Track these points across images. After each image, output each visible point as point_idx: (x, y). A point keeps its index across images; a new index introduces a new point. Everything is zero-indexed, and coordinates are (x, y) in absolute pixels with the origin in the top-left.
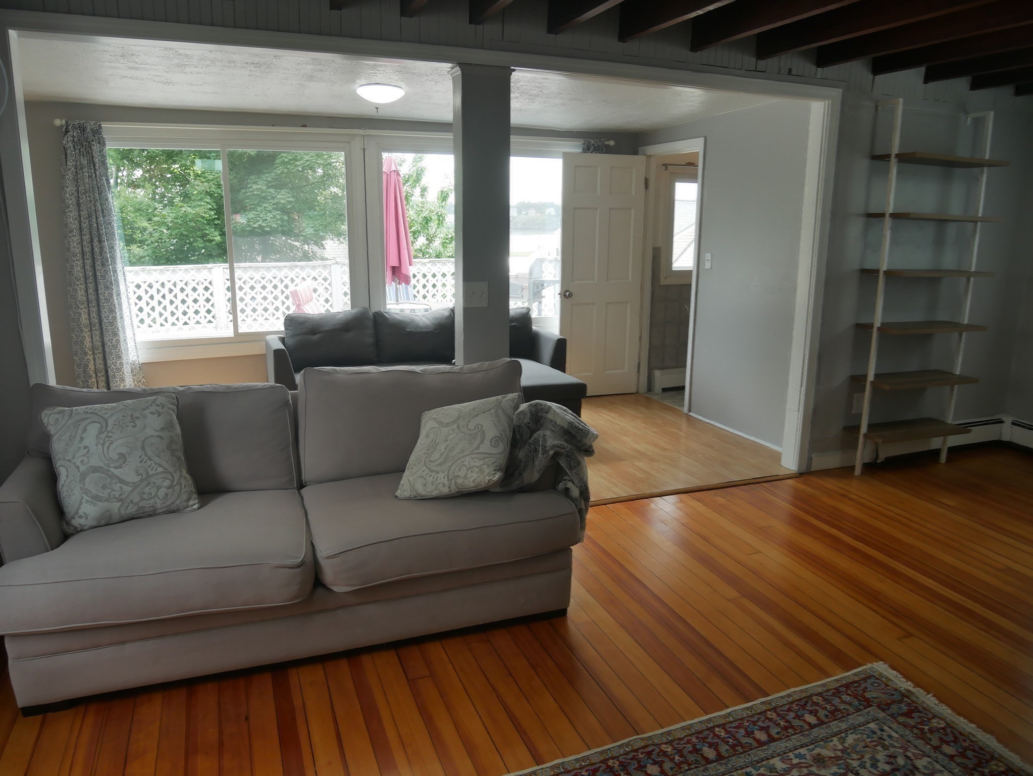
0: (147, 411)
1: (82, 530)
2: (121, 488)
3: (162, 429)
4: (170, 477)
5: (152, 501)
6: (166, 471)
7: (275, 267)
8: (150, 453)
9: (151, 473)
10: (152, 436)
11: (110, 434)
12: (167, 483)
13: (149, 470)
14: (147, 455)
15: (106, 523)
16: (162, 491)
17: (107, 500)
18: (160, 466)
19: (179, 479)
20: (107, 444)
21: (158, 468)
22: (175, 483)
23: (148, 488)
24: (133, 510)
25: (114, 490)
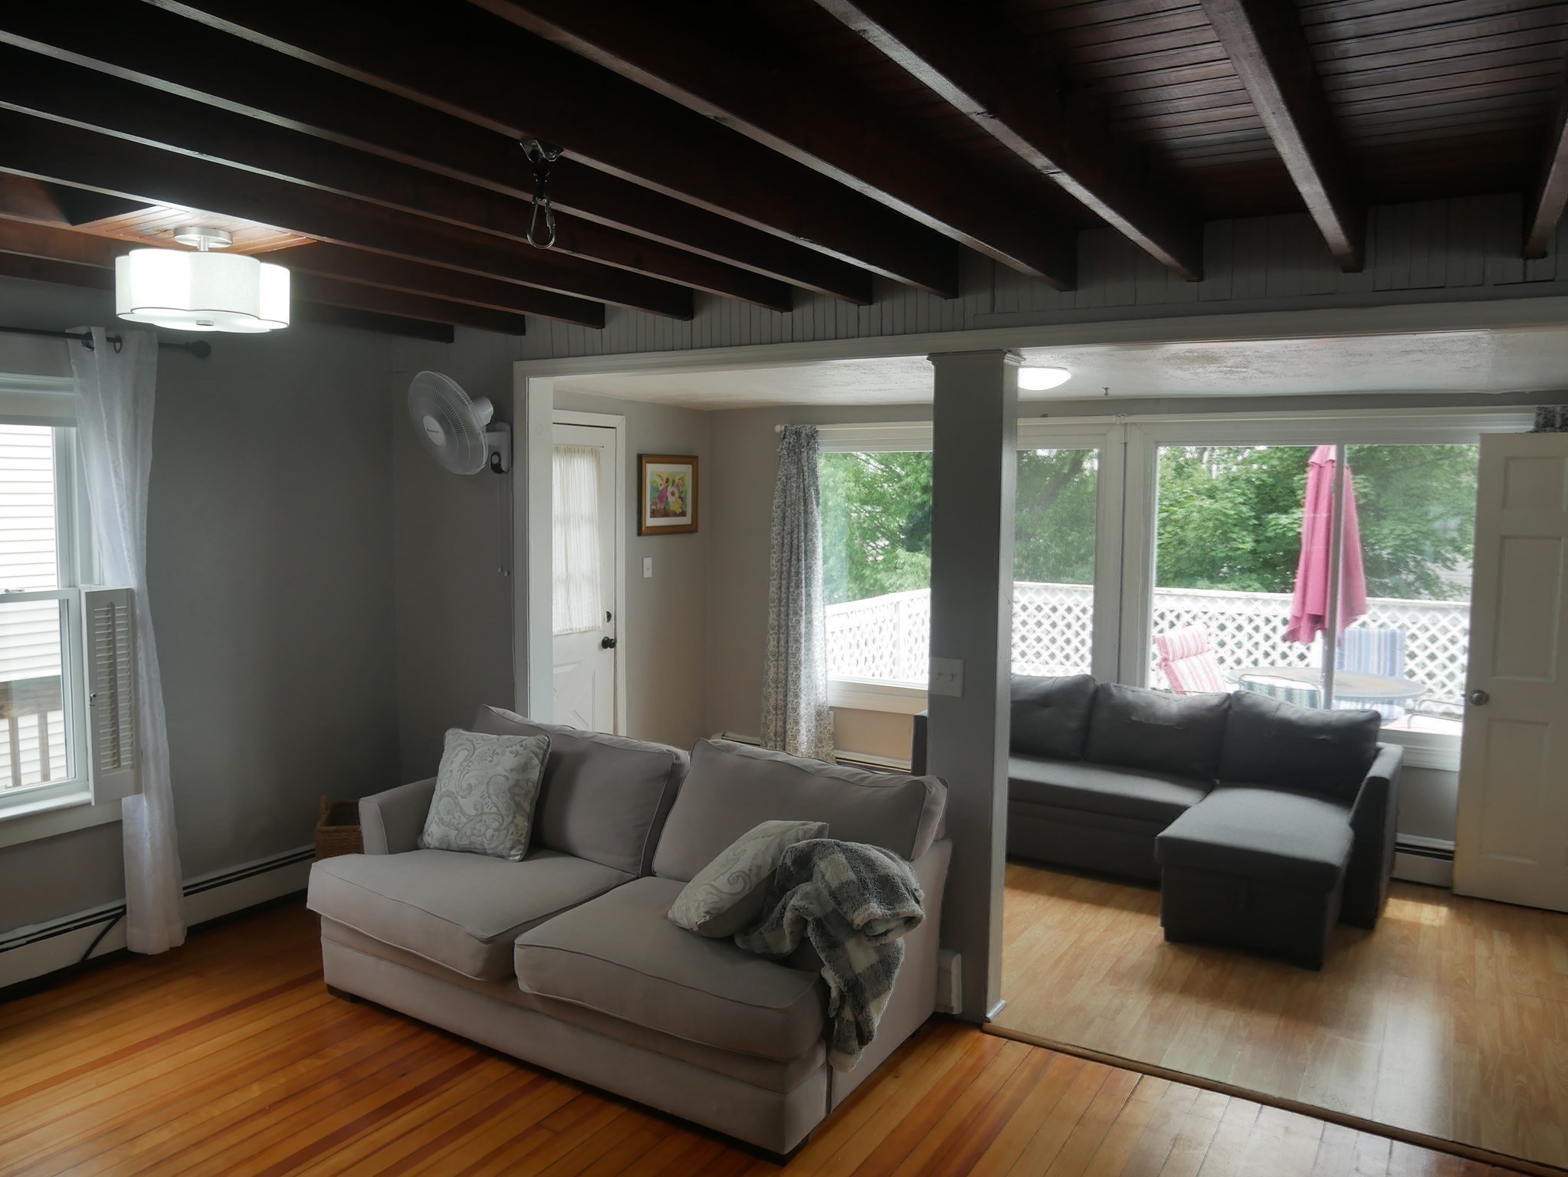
0: (508, 750)
1: (428, 848)
2: (460, 817)
3: (512, 770)
4: (500, 820)
5: (480, 839)
6: (499, 813)
7: (1223, 598)
8: (491, 792)
9: (486, 810)
10: (501, 775)
11: (470, 764)
12: (495, 825)
13: (485, 807)
14: (488, 793)
15: (446, 848)
16: (490, 832)
17: (447, 826)
18: (496, 806)
19: (509, 825)
20: (465, 772)
21: (493, 808)
22: (503, 827)
23: (480, 824)
24: (467, 843)
25: (454, 818)
